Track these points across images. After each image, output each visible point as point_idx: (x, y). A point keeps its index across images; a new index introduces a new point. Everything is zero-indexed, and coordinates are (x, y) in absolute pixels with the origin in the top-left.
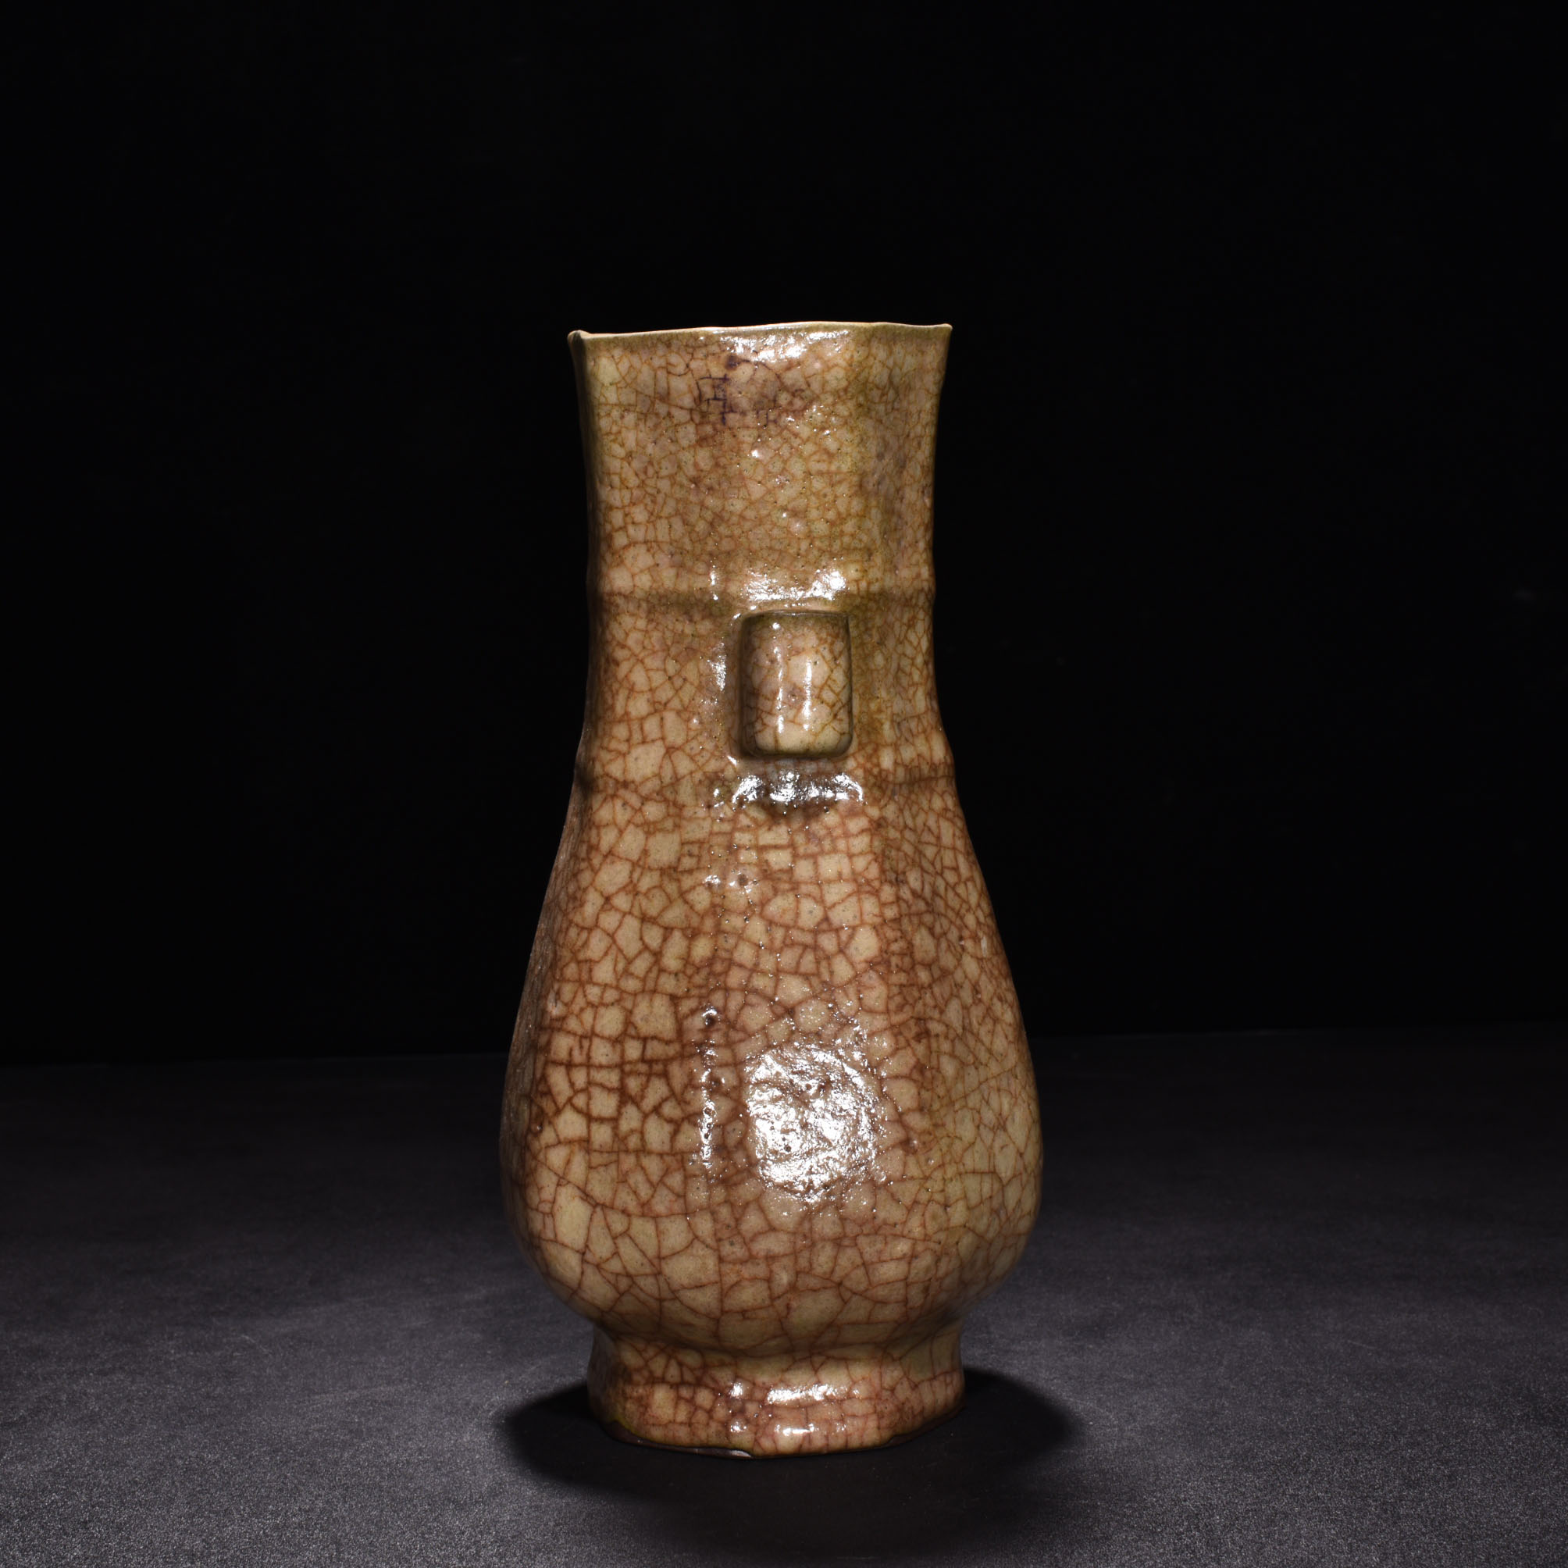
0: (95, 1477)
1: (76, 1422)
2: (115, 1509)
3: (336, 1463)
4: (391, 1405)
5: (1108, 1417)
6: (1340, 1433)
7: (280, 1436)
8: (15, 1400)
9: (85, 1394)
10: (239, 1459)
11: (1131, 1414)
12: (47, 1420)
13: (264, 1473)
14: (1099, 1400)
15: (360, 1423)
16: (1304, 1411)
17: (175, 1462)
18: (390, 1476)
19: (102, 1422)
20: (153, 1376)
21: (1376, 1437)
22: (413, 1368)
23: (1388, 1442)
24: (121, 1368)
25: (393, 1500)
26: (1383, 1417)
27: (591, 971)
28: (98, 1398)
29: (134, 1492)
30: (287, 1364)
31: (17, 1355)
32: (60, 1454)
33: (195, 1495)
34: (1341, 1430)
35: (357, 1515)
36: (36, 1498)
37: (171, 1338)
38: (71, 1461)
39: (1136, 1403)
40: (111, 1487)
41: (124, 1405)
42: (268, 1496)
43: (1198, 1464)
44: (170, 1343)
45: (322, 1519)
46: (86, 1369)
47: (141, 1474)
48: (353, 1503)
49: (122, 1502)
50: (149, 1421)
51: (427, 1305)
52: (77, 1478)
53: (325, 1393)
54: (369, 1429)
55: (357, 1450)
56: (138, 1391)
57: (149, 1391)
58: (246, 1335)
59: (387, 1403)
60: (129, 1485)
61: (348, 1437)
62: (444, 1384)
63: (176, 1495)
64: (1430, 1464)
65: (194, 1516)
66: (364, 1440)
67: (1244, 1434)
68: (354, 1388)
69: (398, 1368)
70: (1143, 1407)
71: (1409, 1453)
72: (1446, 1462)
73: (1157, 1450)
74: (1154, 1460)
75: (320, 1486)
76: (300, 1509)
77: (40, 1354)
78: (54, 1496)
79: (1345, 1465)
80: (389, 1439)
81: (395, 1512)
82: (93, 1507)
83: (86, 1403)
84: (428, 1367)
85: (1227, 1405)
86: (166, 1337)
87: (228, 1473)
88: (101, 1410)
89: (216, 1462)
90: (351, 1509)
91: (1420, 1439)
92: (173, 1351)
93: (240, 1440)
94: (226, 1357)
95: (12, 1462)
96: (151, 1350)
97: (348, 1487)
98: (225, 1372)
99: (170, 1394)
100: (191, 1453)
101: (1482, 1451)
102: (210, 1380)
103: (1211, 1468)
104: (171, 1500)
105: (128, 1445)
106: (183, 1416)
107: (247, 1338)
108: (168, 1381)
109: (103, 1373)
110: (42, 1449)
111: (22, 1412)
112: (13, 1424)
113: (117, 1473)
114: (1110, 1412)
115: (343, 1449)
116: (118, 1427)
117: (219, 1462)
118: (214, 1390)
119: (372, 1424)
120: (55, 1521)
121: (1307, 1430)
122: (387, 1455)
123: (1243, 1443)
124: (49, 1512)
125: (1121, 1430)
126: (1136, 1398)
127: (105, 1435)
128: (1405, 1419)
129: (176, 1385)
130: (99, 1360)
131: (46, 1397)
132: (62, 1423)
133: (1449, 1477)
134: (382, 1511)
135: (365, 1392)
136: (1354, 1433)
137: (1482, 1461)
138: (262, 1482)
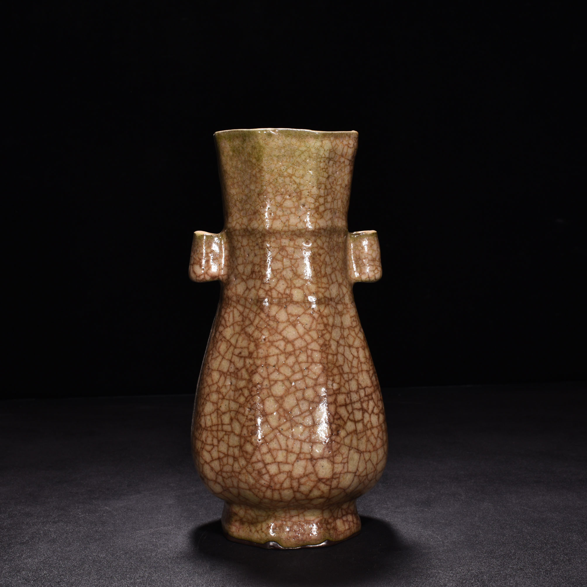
0: (59, 564)
1: (48, 542)
2: (69, 577)
3: (150, 558)
4: (166, 535)
5: (437, 537)
6: (525, 543)
7: (127, 547)
8: (23, 533)
9: (50, 531)
10: (113, 556)
11: (446, 536)
12: (37, 541)
13: (123, 562)
14: (433, 531)
15: (156, 542)
16: (510, 535)
17: (89, 558)
19: (58, 542)
20: (74, 524)
21: (539, 545)
22: (172, 520)
23: (543, 547)
24: (61, 520)
25: (174, 572)
26: (540, 537)
27: (342, 369)
28: (55, 532)
29: (75, 570)
30: (124, 519)
31: (21, 515)
32: (44, 555)
33: (99, 571)
34: (525, 542)
35: (161, 579)
36: (38, 573)
37: (78, 508)
38: (49, 558)
39: (447, 532)
40: (66, 568)
41: (65, 535)
42: (126, 571)
43: (474, 556)
44: (79, 510)
45: (149, 580)
47: (76, 562)
48: (159, 574)
49: (71, 574)
50: (76, 541)
51: (174, 495)
53: (141, 530)
54: (160, 544)
55: (157, 552)
56: (69, 530)
57: (74, 530)
58: (107, 507)
59: (165, 534)
60: (72, 567)
62: (185, 526)
63: (91, 571)
64: (561, 555)
65: (99, 579)
67: (489, 544)
68: (151, 528)
69: (166, 520)
70: (450, 533)
71: (552, 551)
72: (566, 554)
73: (458, 550)
74: (457, 554)
75: (145, 567)
76: (139, 576)
77: (30, 515)
78: (45, 572)
79: (529, 556)
81: (176, 577)
82: (61, 576)
83: (51, 535)
84: (178, 519)
85: (481, 532)
86: (76, 508)
87: (109, 562)
88: (56, 537)
89: (105, 558)
90: (159, 576)
91: (555, 545)
92: (80, 514)
93: (112, 549)
94: (101, 516)
95: (27, 559)
96: (72, 513)
98: (102, 521)
99: (82, 531)
100: (94, 554)
101: (579, 550)
102: (96, 525)
103: (479, 558)
104: (90, 573)
105: (69, 551)
106: (88, 539)
107: (107, 508)
108: (80, 526)
109: (55, 522)
110: (37, 553)
111: (27, 538)
112: (24, 543)
113: (67, 562)
114: (438, 535)
115: (151, 552)
116: (64, 544)
117: (105, 557)
118: (98, 529)
119: (161, 542)
120: (47, 582)
121: (512, 542)
122: (168, 554)
123: (489, 547)
124: (44, 578)
125: (443, 543)
126: (446, 530)
127: (60, 547)
128: (548, 538)
129: (83, 527)
130: (52, 517)
131: (35, 532)
132: (43, 542)
133: (568, 560)
134: (170, 577)
135: (156, 529)
136: (530, 543)
137: (580, 554)
138: (123, 565)
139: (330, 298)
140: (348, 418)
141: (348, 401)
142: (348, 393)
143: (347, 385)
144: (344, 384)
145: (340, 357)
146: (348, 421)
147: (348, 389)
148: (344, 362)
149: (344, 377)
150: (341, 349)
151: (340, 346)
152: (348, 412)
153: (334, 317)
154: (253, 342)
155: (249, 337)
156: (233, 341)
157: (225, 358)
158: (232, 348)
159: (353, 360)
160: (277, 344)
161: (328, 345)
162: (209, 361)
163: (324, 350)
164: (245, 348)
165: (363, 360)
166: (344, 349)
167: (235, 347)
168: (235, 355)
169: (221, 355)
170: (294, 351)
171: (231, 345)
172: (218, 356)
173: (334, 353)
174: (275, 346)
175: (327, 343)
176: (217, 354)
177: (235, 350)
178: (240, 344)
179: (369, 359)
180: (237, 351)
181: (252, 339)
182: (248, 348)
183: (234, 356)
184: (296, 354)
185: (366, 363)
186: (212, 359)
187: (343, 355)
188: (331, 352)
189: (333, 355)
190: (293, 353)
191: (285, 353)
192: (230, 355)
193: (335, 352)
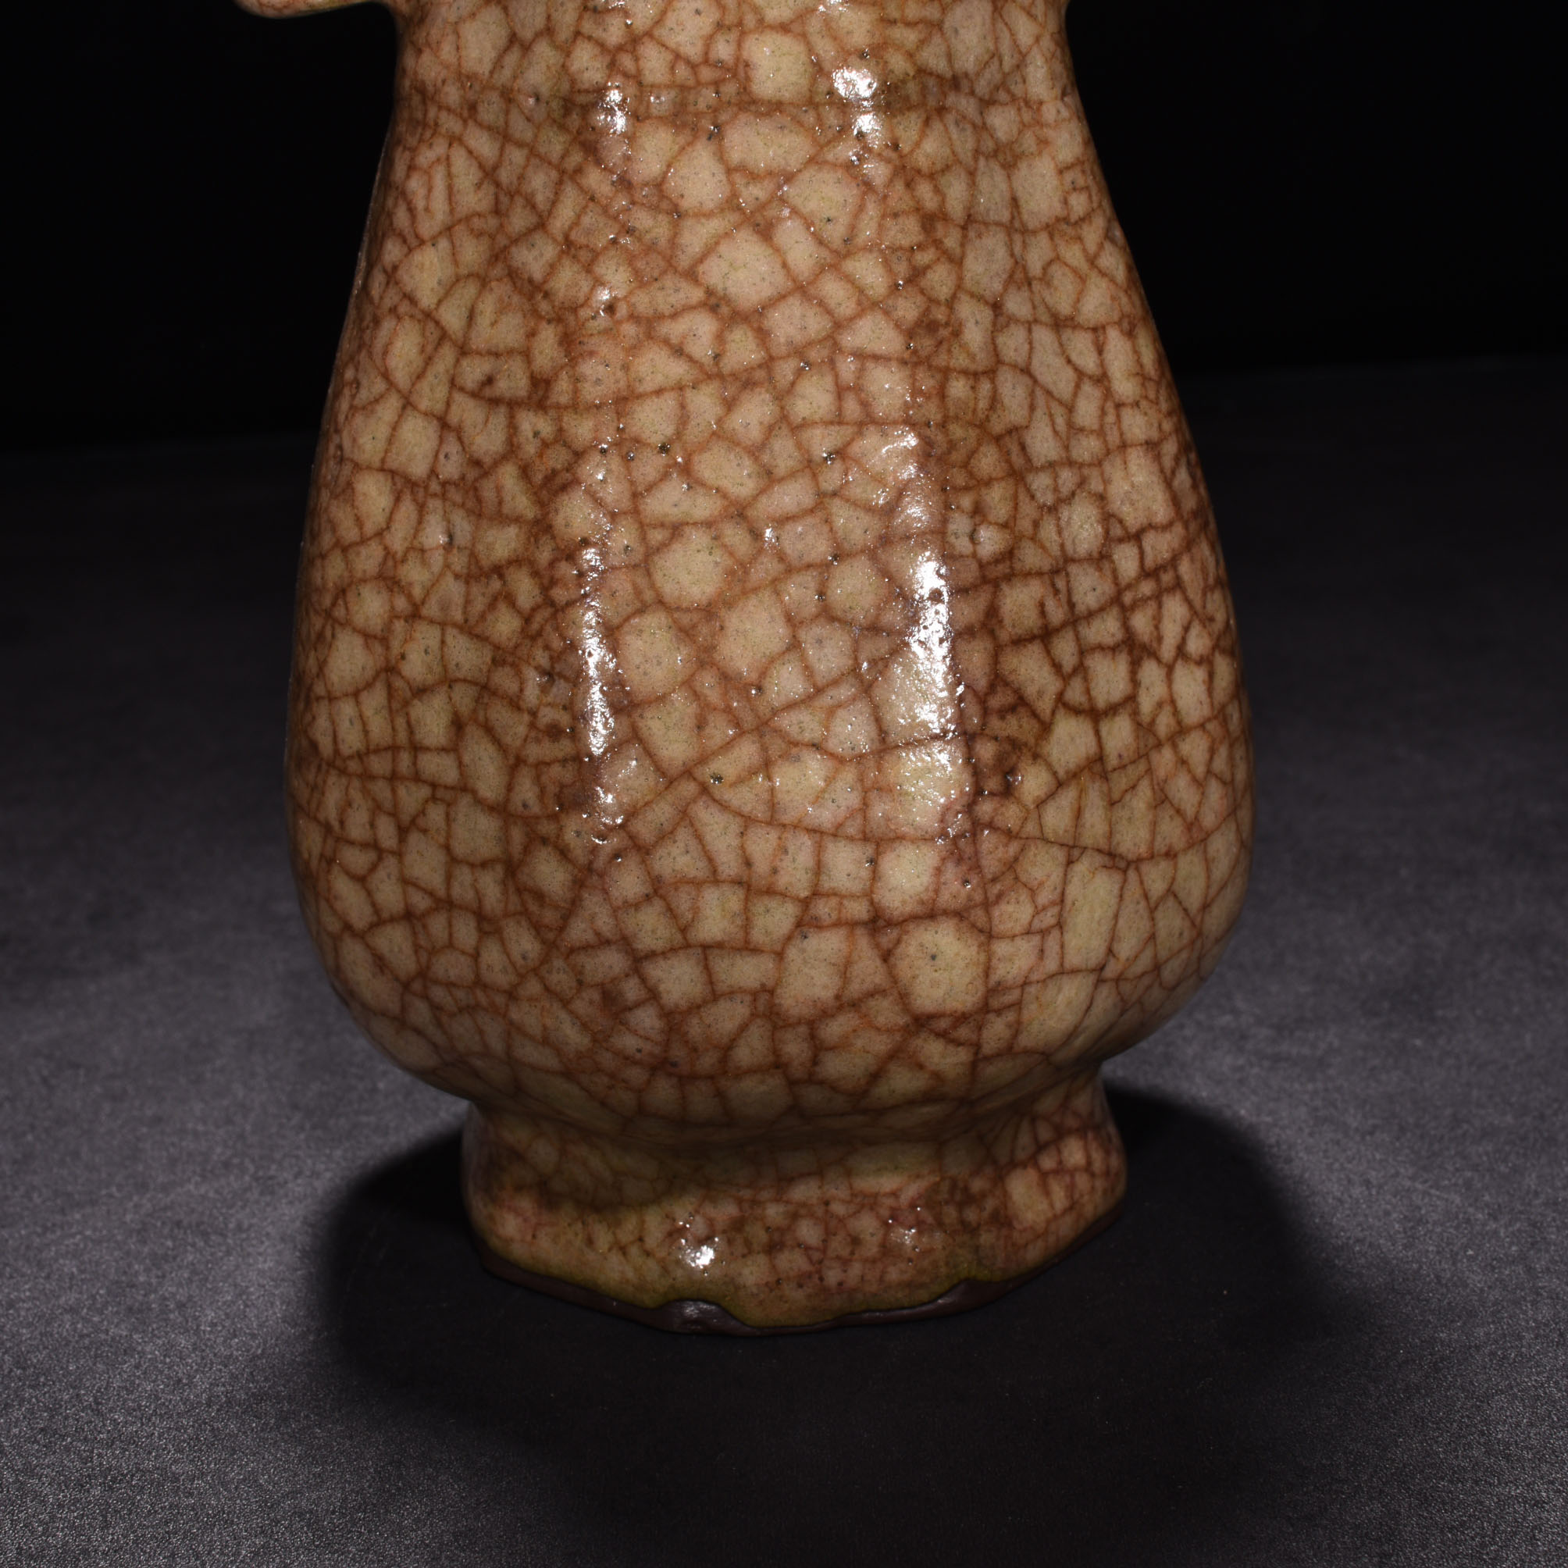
27: (1023, 447)
139: (949, 75)
140: (1060, 699)
141: (1056, 613)
142: (1055, 571)
143: (1048, 531)
144: (1036, 524)
145: (1009, 385)
146: (1061, 713)
147: (1055, 550)
148: (1032, 408)
149: (1034, 487)
150: (1013, 343)
151: (1007, 326)
152: (1057, 667)
153: (972, 174)
154: (549, 322)
155: (531, 297)
156: (452, 317)
157: (415, 408)
158: (447, 354)
159: (1075, 395)
160: (674, 330)
161: (947, 324)
162: (341, 418)
163: (923, 353)
164: (510, 352)
165: (1125, 387)
166: (1030, 343)
167: (464, 351)
168: (462, 389)
169: (399, 391)
170: (769, 363)
171: (444, 336)
172: (382, 396)
173: (980, 369)
174: (666, 342)
175: (940, 314)
176: (380, 386)
177: (465, 363)
178: (484, 334)
179: (1158, 383)
180: (473, 372)
181: (544, 307)
182: (527, 355)
183: (459, 397)
184: (778, 377)
185: (1144, 404)
186: (353, 408)
187: (1026, 371)
188: (960, 360)
189: (974, 376)
190: (760, 374)
191: (720, 376)
192: (442, 392)
193: (983, 361)
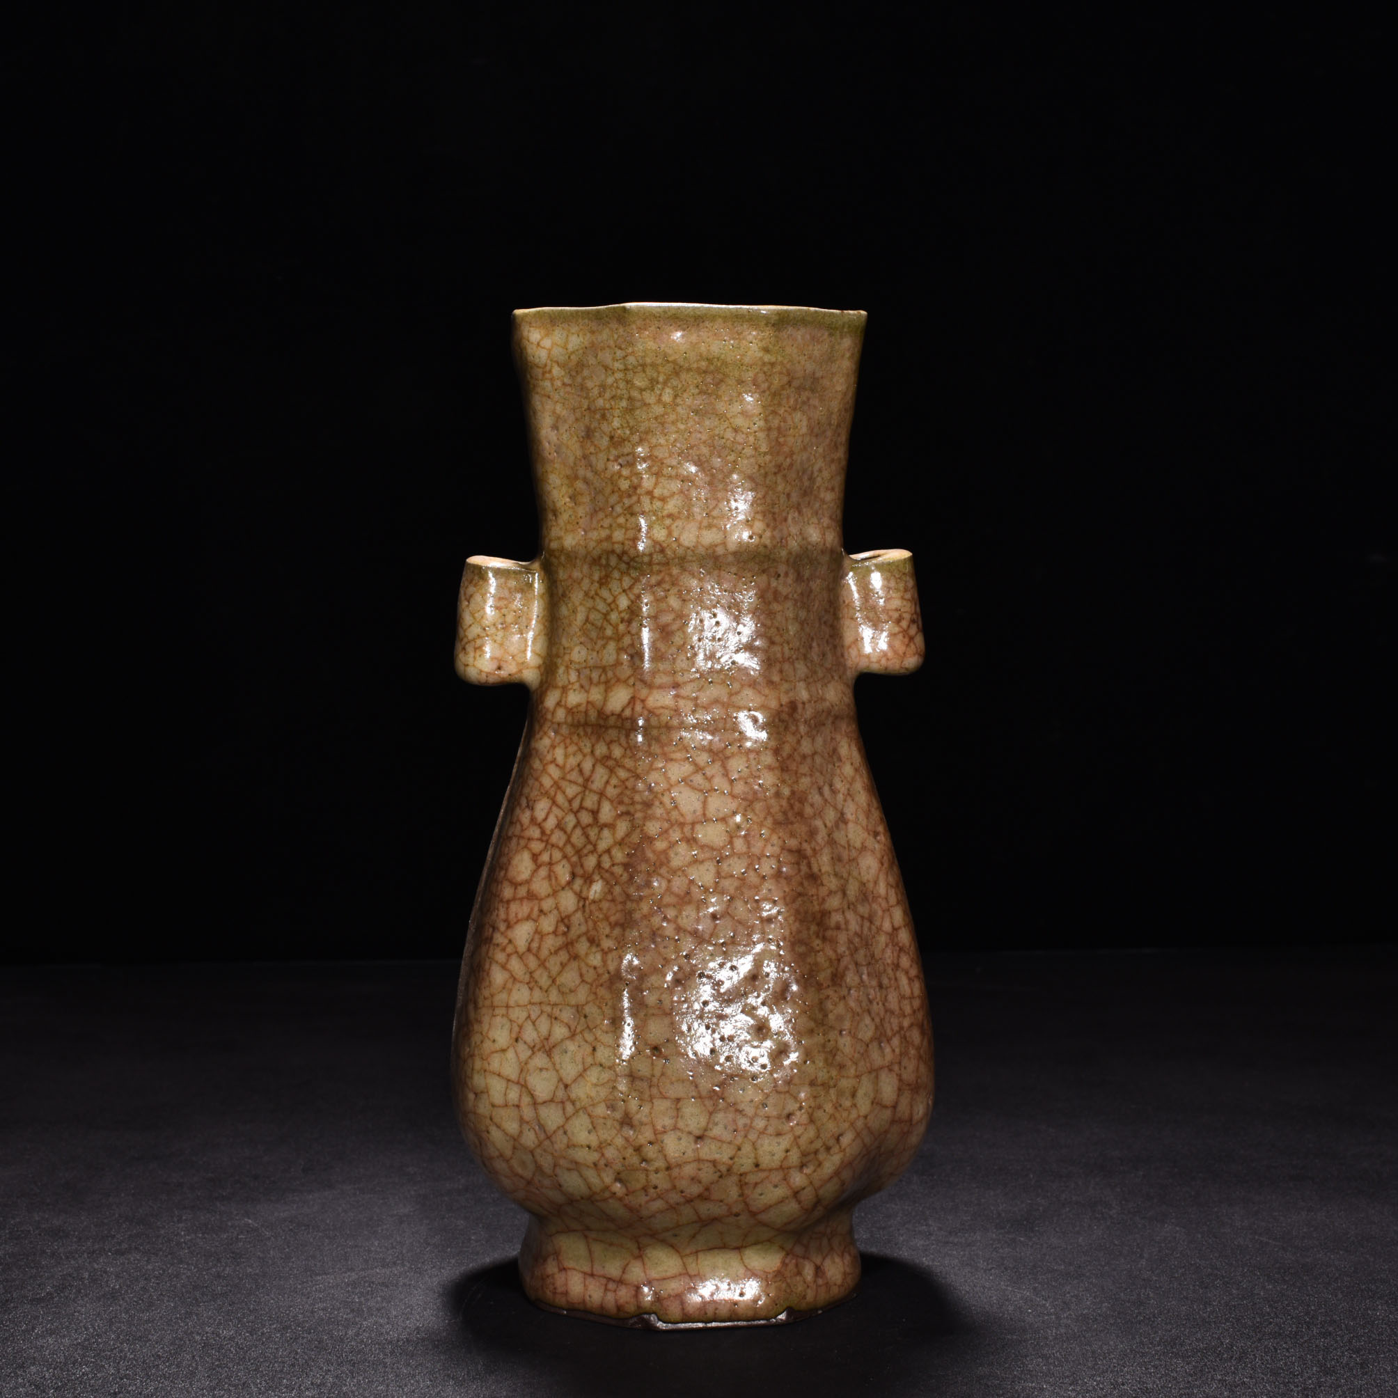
18: (392, 1352)
46: (104, 1250)
52: (104, 1351)
61: (351, 1316)
66: (365, 1320)
80: (388, 1318)
97: (354, 1363)
